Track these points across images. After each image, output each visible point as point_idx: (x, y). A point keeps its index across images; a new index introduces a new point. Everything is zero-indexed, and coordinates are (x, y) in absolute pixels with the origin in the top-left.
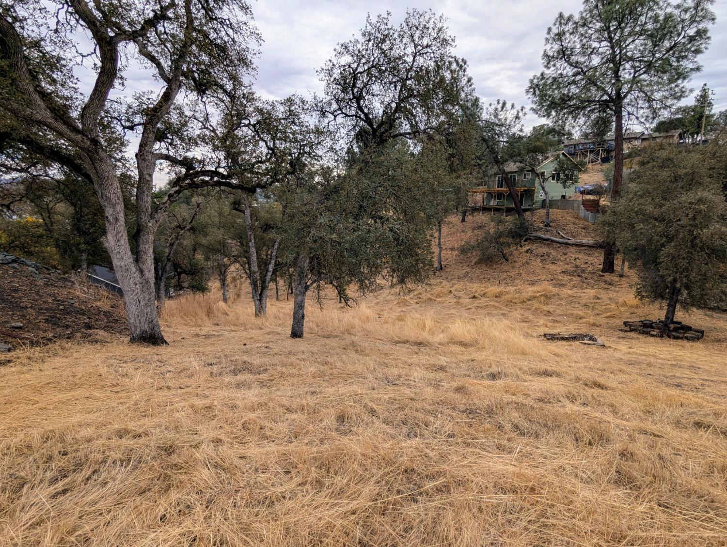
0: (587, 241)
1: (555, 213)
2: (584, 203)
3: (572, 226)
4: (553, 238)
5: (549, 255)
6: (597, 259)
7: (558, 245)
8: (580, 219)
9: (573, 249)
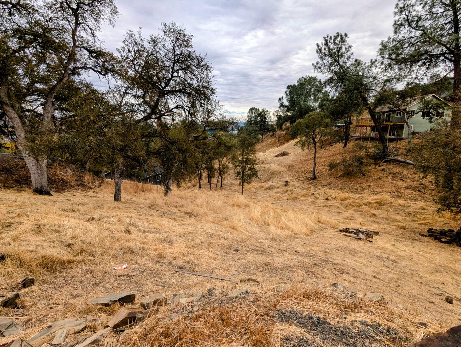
5: (400, 173)
7: (411, 167)
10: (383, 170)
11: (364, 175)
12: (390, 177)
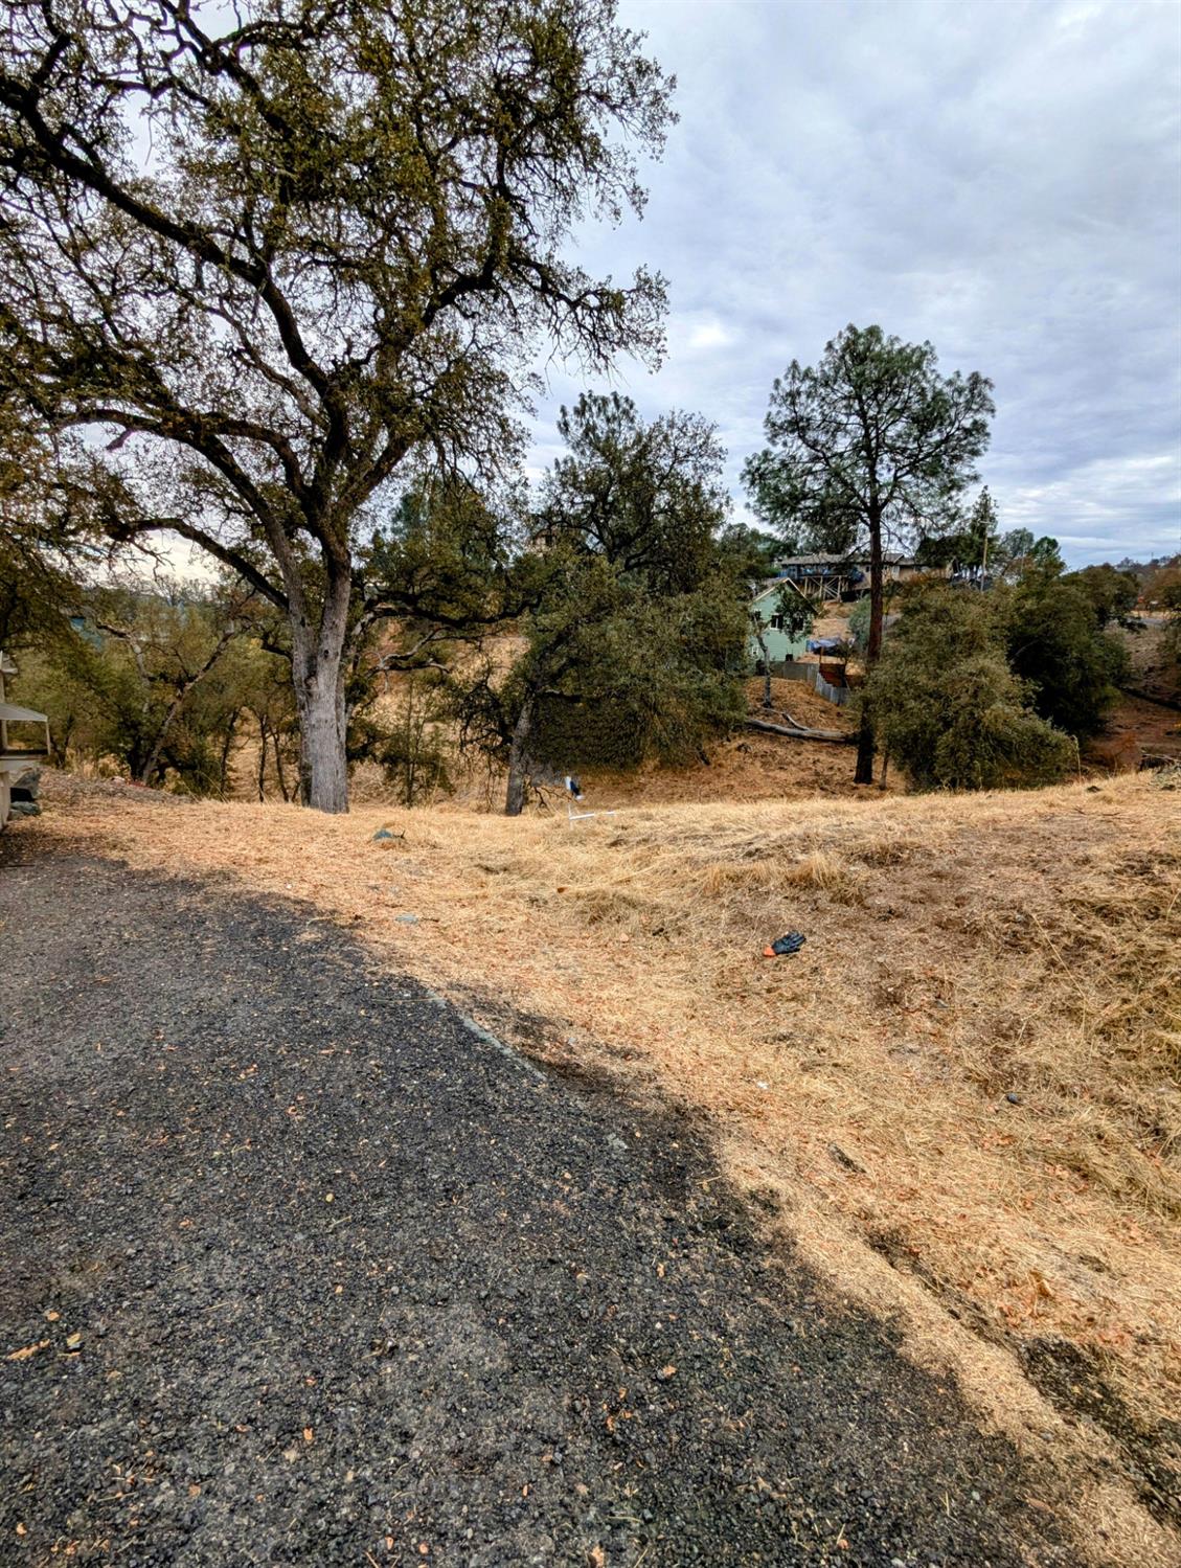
0: (831, 732)
1: (779, 685)
2: (823, 669)
3: (806, 707)
4: (778, 727)
5: (773, 754)
6: (848, 761)
7: (786, 739)
8: (817, 695)
9: (809, 746)
10: (739, 749)
11: (707, 763)
12: (758, 764)
